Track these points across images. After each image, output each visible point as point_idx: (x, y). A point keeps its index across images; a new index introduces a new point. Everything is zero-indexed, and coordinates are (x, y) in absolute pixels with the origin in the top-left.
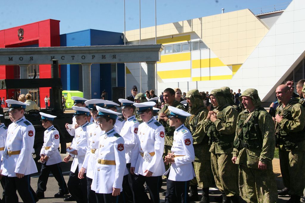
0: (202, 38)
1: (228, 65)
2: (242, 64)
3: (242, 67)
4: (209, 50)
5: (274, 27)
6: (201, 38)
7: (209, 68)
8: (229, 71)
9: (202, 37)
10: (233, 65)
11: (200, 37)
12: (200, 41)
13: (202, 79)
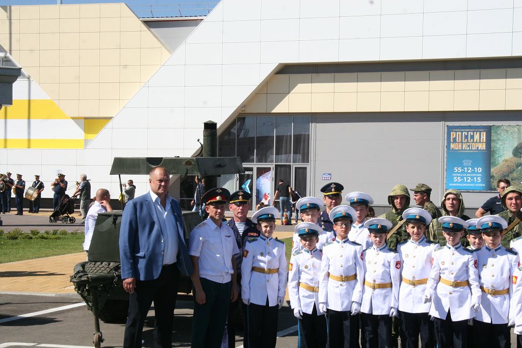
0: (12, 52)
1: (73, 118)
2: (111, 118)
3: (110, 124)
4: (27, 82)
5: (181, 49)
6: (8, 51)
7: (26, 120)
8: (78, 133)
9: (10, 50)
10: (86, 118)
11: (7, 48)
12: (5, 57)
13: (8, 143)
